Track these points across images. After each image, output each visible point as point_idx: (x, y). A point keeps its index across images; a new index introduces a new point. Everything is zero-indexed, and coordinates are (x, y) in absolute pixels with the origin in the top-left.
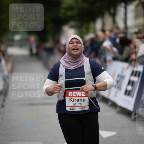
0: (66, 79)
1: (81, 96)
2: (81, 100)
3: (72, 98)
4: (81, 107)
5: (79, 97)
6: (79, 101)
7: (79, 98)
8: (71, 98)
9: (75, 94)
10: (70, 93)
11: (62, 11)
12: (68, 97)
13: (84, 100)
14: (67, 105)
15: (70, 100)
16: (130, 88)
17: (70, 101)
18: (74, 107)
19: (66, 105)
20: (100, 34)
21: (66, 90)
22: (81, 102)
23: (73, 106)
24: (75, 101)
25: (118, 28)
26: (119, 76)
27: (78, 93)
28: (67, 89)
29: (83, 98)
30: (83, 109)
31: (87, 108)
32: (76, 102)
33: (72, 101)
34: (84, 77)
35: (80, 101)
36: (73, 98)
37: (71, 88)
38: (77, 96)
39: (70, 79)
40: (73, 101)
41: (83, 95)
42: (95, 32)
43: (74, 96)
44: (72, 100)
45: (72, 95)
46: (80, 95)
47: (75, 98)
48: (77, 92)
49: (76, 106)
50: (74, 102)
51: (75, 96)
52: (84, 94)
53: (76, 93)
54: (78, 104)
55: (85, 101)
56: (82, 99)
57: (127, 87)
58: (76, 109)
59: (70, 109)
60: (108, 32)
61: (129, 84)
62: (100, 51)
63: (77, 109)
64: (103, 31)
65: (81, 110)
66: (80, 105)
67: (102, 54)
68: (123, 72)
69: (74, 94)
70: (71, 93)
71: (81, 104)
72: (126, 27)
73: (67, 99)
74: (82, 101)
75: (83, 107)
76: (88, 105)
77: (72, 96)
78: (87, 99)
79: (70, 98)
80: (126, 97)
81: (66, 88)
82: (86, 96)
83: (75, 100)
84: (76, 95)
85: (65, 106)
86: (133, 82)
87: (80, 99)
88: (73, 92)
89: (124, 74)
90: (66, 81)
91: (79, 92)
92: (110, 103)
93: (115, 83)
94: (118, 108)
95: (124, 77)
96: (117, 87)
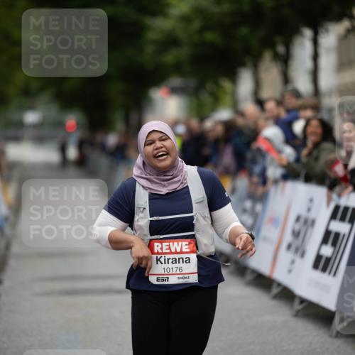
1: (182, 252)
2: (181, 260)
3: (161, 257)
4: (181, 276)
5: (176, 253)
6: (176, 263)
7: (177, 256)
8: (159, 256)
9: (167, 247)
10: (157, 246)
12: (153, 253)
13: (188, 260)
15: (158, 260)
17: (157, 263)
18: (167, 276)
21: (151, 240)
22: (181, 265)
23: (163, 273)
24: (168, 263)
26: (298, 219)
27: (176, 246)
28: (153, 237)
29: (184, 256)
30: (186, 280)
31: (194, 279)
32: (171, 265)
35: (179, 263)
36: (163, 256)
38: (173, 250)
39: (161, 218)
40: (163, 262)
41: (184, 250)
43: (165, 251)
44: (162, 260)
45: (162, 249)
46: (179, 250)
47: (168, 256)
48: (171, 244)
49: (171, 272)
50: (166, 266)
51: (168, 251)
52: (187, 247)
53: (169, 245)
54: (175, 270)
55: (189, 262)
56: (182, 259)
58: (170, 279)
59: (158, 280)
60: (270, 105)
61: (325, 241)
63: (173, 280)
65: (181, 281)
66: (178, 272)
67: (254, 161)
68: (309, 210)
69: (165, 248)
70: (160, 245)
71: (180, 269)
74: (183, 262)
75: (185, 276)
76: (196, 270)
77: (160, 251)
78: (193, 257)
79: (157, 257)
80: (318, 275)
81: (151, 235)
82: (192, 252)
83: (168, 259)
84: (170, 249)
86: (337, 235)
87: (179, 259)
88: (164, 244)
89: (312, 215)
91: (176, 244)
92: (275, 290)
93: (288, 237)
94: (297, 302)
95: (313, 222)
96: (293, 248)
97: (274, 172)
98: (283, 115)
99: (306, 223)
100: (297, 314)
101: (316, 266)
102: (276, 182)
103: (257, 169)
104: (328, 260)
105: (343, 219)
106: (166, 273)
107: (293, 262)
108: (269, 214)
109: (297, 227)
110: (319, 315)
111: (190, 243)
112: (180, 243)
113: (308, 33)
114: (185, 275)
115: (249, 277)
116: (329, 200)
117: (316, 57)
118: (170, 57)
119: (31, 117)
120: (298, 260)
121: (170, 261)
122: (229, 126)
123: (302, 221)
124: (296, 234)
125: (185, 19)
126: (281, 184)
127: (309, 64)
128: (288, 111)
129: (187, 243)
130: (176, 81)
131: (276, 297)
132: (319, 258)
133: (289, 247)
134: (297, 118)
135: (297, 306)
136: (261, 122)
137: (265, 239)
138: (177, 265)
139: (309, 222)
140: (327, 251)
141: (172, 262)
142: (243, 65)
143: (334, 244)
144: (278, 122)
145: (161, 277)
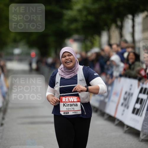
0: (60, 86)
2: (74, 105)
3: (65, 104)
4: (74, 111)
5: (71, 102)
10: (64, 99)
12: (62, 102)
14: (61, 110)
15: (64, 105)
26: (126, 93)
29: (75, 103)
32: (69, 107)
33: (66, 106)
34: (77, 84)
37: (64, 94)
38: (70, 101)
39: (64, 86)
41: (75, 101)
43: (67, 101)
46: (72, 101)
47: (68, 103)
48: (70, 98)
49: (70, 110)
50: (67, 107)
51: (68, 101)
52: (76, 99)
53: (69, 99)
55: (77, 106)
56: (74, 104)
58: (69, 113)
59: (64, 113)
60: (114, 46)
61: (137, 102)
65: (74, 114)
66: (73, 110)
67: (108, 69)
68: (130, 89)
69: (67, 99)
71: (73, 108)
73: (61, 104)
75: (76, 111)
77: (65, 101)
78: (79, 104)
80: (134, 116)
81: (61, 94)
84: (69, 100)
86: (142, 100)
87: (73, 104)
89: (132, 91)
90: (60, 88)
91: (71, 98)
92: (117, 122)
93: (122, 101)
94: (125, 127)
95: (132, 94)
96: (124, 105)
97: (116, 74)
98: (120, 50)
99: (129, 95)
100: (126, 132)
101: (133, 112)
102: (117, 77)
103: (109, 72)
104: (138, 110)
105: (144, 93)
106: (68, 110)
107: (124, 111)
108: (114, 91)
109: (126, 96)
110: (134, 132)
112: (73, 98)
113: (130, 17)
115: (106, 117)
116: (139, 85)
117: (133, 27)
118: (73, 26)
119: (17, 51)
120: (126, 110)
121: (69, 105)
122: (98, 55)
123: (127, 94)
124: (125, 99)
125: (80, 11)
126: (119, 79)
127: (130, 29)
128: (122, 48)
129: (76, 98)
130: (76, 36)
131: (117, 125)
132: (134, 109)
133: (122, 104)
134: (125, 52)
135: (126, 129)
136: (111, 53)
137: (112, 101)
138: (72, 107)
139: (131, 95)
140: (138, 106)
142: (104, 30)
143: (141, 103)
144: (118, 53)
145: (65, 112)
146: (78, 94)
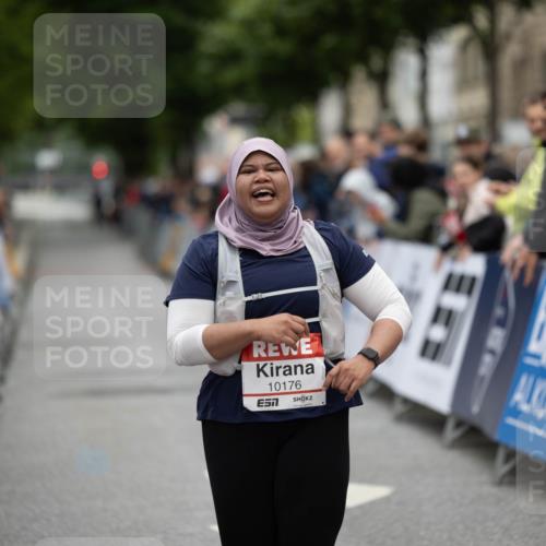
2: (299, 369)
3: (265, 365)
4: (299, 396)
5: (290, 357)
6: (290, 374)
7: (292, 363)
8: (261, 364)
9: (276, 348)
10: (258, 347)
11: (204, 68)
12: (251, 359)
13: (311, 369)
15: (260, 370)
16: (438, 333)
17: (258, 376)
18: (276, 397)
19: (245, 391)
20: (334, 144)
22: (299, 377)
23: (269, 392)
24: (277, 375)
25: (396, 124)
29: (304, 362)
30: (307, 402)
31: (320, 400)
32: (282, 378)
33: (266, 375)
34: (315, 284)
35: (296, 373)
36: (269, 362)
38: (286, 353)
39: (264, 296)
40: (269, 374)
41: (304, 352)
42: (316, 139)
43: (271, 354)
44: (267, 370)
45: (266, 351)
47: (276, 363)
49: (282, 390)
50: (274, 380)
51: (277, 354)
52: (308, 346)
54: (288, 385)
55: (313, 372)
56: (301, 366)
57: (428, 330)
58: (280, 402)
59: (259, 403)
62: (333, 206)
63: (286, 403)
64: (347, 133)
65: (299, 404)
66: (294, 389)
68: (414, 279)
69: (272, 349)
70: (263, 345)
71: (297, 383)
72: (426, 121)
74: (302, 373)
75: (306, 395)
77: (264, 355)
79: (258, 366)
80: (427, 366)
82: (318, 354)
83: (278, 368)
84: (280, 350)
85: (240, 395)
86: (450, 313)
87: (296, 367)
89: (418, 286)
90: (248, 302)
94: (398, 402)
95: (419, 296)
106: (273, 391)
111: (312, 341)
114: (304, 394)
117: (424, 75)
119: (47, 159)
121: (281, 371)
129: (308, 340)
132: (427, 344)
135: (399, 407)
138: (293, 378)
139: (414, 297)
141: (284, 373)
145: (265, 398)
146: (317, 324)
